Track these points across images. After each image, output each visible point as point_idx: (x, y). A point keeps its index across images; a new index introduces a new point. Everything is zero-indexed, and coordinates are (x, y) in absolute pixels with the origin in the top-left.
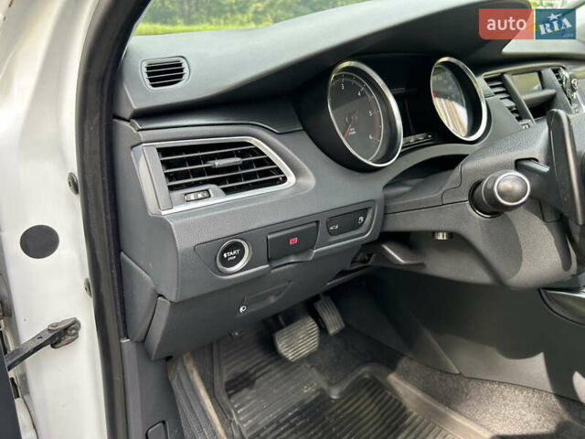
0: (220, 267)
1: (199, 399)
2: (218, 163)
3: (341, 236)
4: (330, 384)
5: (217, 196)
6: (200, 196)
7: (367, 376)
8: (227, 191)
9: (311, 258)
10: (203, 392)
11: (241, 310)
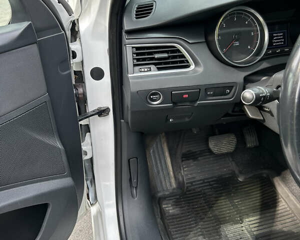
0: (150, 101)
2: (156, 56)
3: (214, 98)
4: (241, 172)
5: (154, 71)
6: (146, 70)
8: (159, 69)
9: (196, 105)
10: (167, 154)
11: (171, 120)
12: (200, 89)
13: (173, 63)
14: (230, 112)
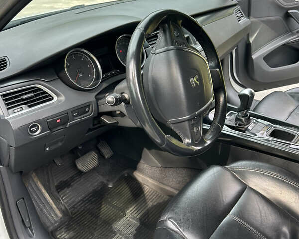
0: (31, 134)
1: (42, 194)
2: (24, 97)
3: (80, 117)
5: (26, 109)
6: (19, 110)
7: (126, 175)
8: (30, 106)
9: (68, 126)
11: (47, 149)
12: (68, 113)
13: (38, 99)
14: (91, 127)
